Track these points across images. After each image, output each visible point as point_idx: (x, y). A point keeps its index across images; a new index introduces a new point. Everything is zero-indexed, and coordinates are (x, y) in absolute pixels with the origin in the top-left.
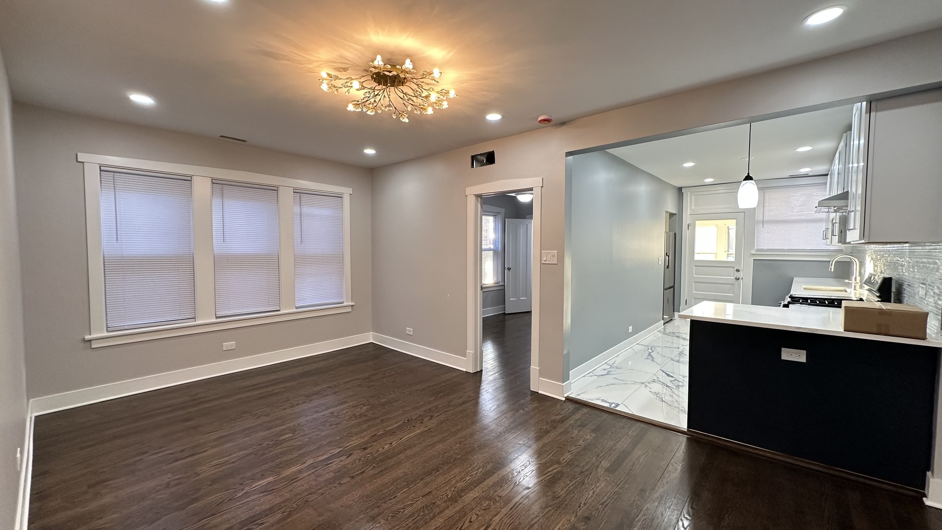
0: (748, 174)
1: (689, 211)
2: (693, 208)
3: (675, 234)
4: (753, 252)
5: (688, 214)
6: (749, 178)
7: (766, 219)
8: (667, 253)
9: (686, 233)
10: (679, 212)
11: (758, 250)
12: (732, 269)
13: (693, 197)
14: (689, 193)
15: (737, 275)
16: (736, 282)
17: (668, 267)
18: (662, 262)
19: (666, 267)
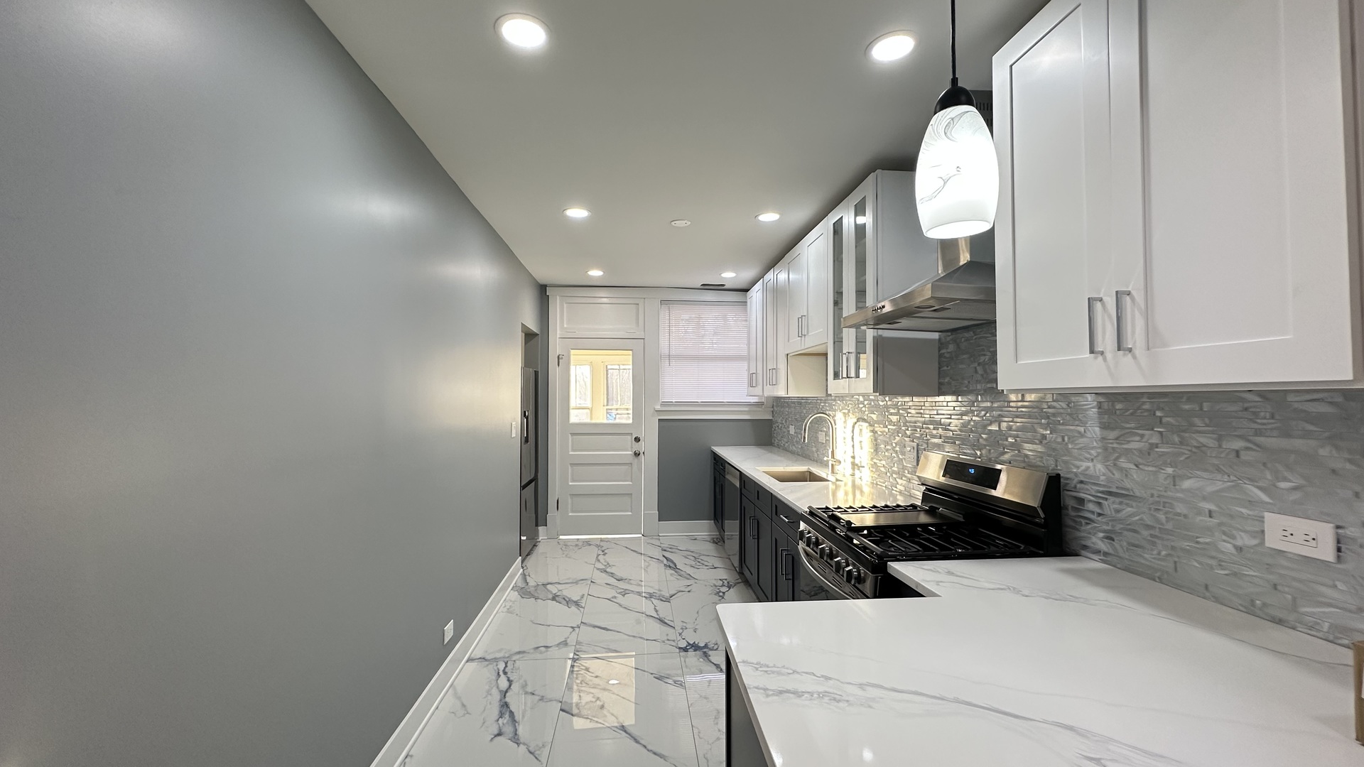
0: (955, 80)
1: (558, 332)
2: (565, 326)
3: (536, 373)
4: (658, 407)
5: (558, 336)
6: (963, 98)
7: (673, 353)
8: (525, 412)
9: (555, 372)
10: (542, 330)
11: (664, 404)
12: (629, 437)
13: (565, 305)
14: (558, 297)
15: (636, 447)
16: (636, 460)
17: (527, 440)
18: (516, 433)
19: (523, 441)
